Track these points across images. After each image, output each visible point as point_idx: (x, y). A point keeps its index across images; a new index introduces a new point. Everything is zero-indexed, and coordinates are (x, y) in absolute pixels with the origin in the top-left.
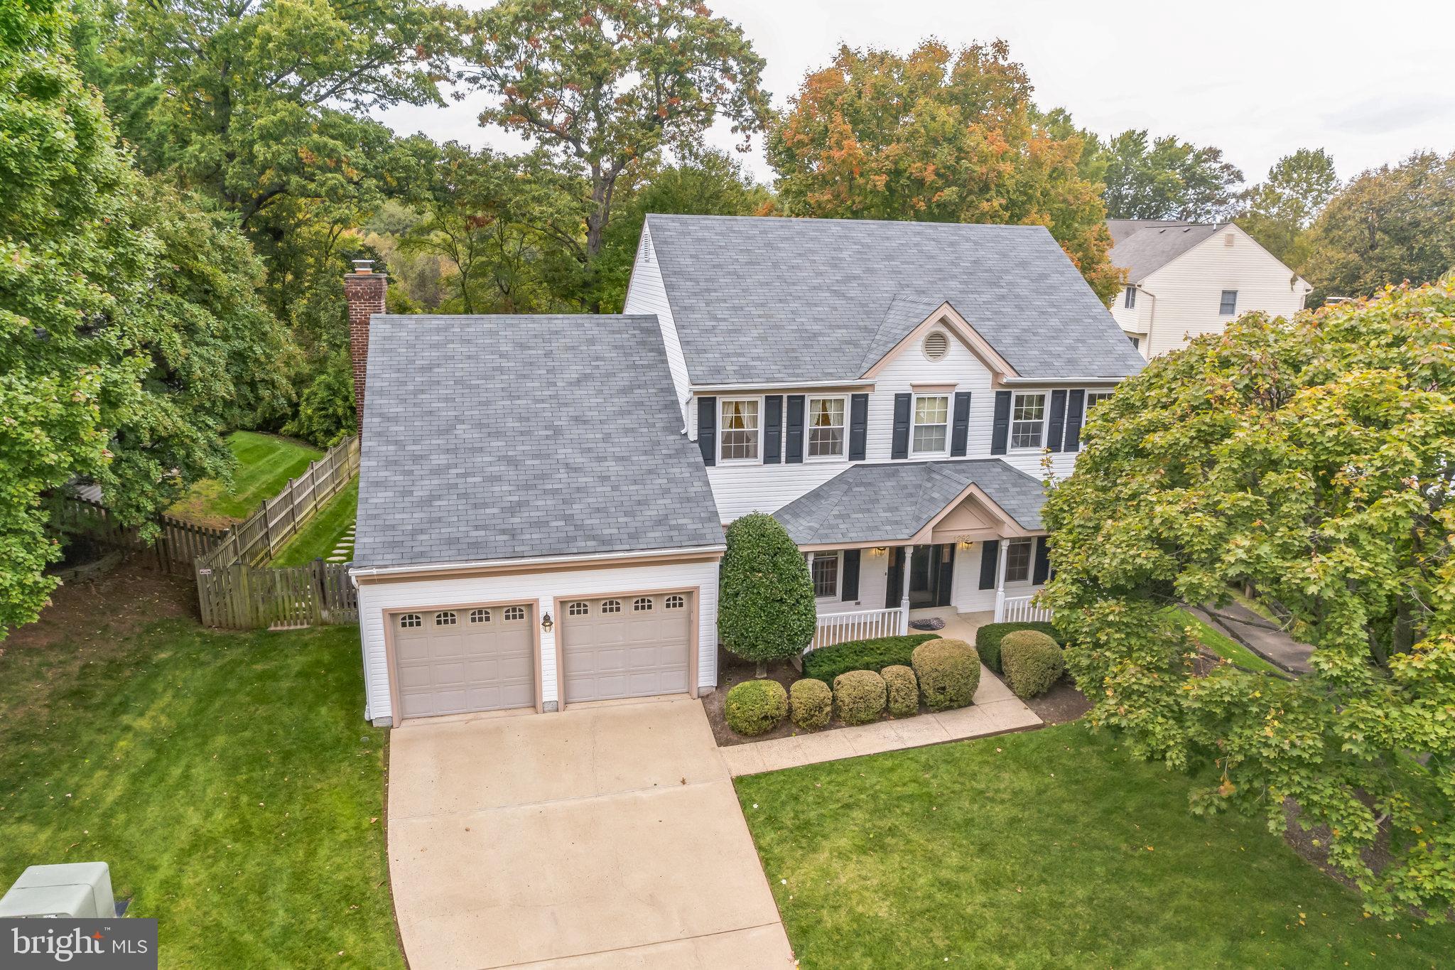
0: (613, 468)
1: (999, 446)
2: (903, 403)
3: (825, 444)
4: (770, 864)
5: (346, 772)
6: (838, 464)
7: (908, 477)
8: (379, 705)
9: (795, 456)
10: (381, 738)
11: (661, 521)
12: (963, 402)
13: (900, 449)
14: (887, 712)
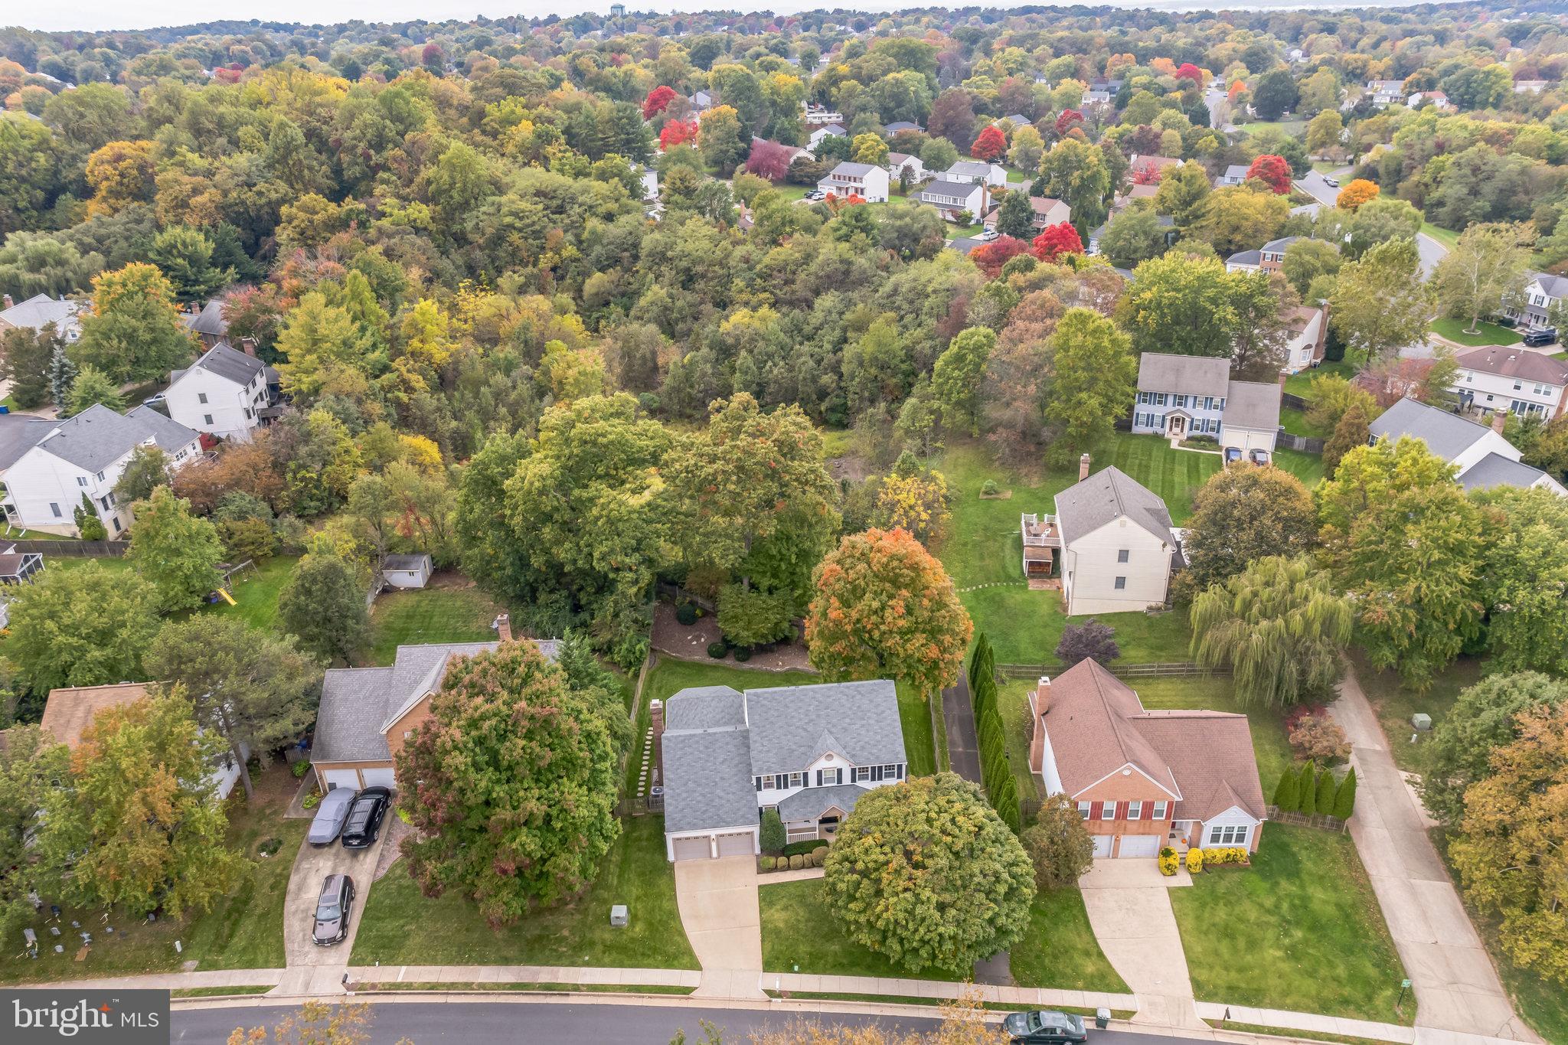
0: (731, 796)
1: (853, 780)
2: (819, 773)
3: (796, 783)
4: (761, 911)
5: (665, 879)
6: (800, 788)
7: (821, 793)
8: (671, 857)
9: (786, 786)
10: (671, 866)
11: (743, 816)
12: (840, 771)
13: (820, 782)
14: (803, 867)
